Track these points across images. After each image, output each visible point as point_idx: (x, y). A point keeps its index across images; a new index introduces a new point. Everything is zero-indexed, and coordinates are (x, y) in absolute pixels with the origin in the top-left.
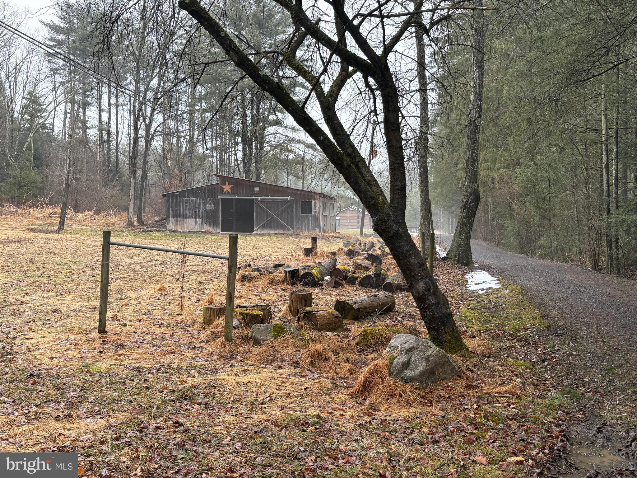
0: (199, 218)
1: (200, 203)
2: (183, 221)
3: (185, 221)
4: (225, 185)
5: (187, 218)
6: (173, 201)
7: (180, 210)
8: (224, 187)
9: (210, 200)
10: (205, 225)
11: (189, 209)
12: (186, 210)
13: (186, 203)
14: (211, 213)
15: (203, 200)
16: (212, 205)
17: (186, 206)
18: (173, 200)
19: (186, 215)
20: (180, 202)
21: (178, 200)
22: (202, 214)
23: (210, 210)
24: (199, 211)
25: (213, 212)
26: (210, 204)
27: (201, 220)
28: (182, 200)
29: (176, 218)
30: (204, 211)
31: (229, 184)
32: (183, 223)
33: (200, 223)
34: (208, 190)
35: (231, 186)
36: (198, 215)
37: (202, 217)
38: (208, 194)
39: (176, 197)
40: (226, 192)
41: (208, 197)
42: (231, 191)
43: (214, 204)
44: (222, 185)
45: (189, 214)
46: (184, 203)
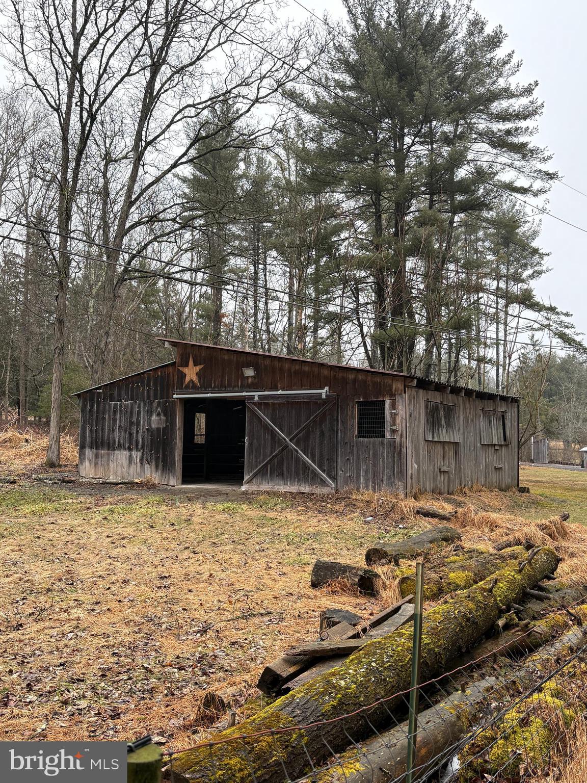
0: (137, 450)
1: (139, 413)
2: (109, 455)
3: (112, 457)
4: (187, 366)
5: (114, 449)
6: (91, 411)
7: (103, 429)
8: (185, 370)
9: (159, 403)
10: (147, 467)
11: (120, 427)
12: (113, 431)
13: (115, 412)
14: (158, 436)
15: (145, 405)
16: (163, 417)
17: (115, 420)
18: (92, 407)
19: (114, 442)
20: (104, 413)
21: (101, 408)
22: (143, 439)
23: (158, 429)
24: (137, 432)
25: (164, 434)
26: (159, 415)
27: (139, 454)
28: (107, 407)
29: (97, 449)
30: (146, 433)
31: (195, 364)
32: (108, 460)
33: (138, 460)
34: (156, 379)
35: (198, 368)
36: (134, 443)
37: (143, 447)
38: (156, 390)
39: (98, 400)
40: (189, 383)
41: (155, 398)
42: (199, 381)
43: (165, 415)
44: (182, 366)
45: (119, 439)
46: (112, 414)
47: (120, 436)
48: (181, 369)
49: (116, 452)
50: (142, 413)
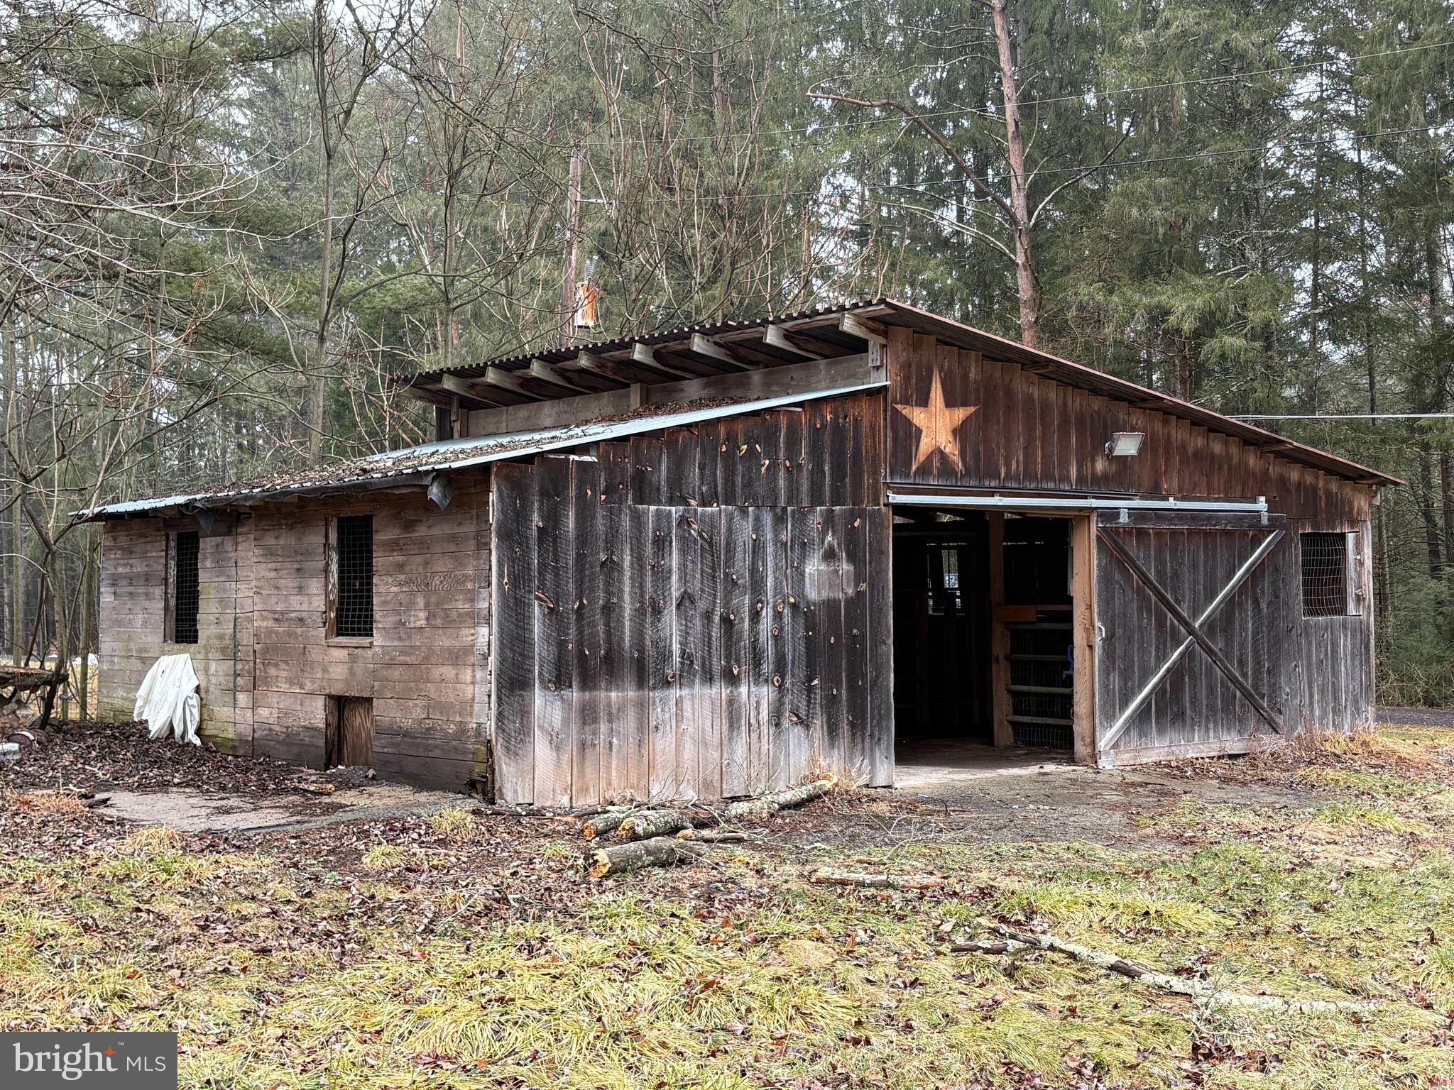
0: (758, 678)
1: (757, 548)
2: (642, 707)
3: (656, 715)
4: (924, 402)
5: (667, 684)
6: (550, 534)
7: (609, 610)
8: (918, 416)
9: (829, 519)
10: (795, 734)
11: (686, 599)
12: (657, 612)
13: (661, 544)
14: (834, 629)
15: (779, 520)
16: (845, 567)
17: (661, 575)
18: (553, 518)
19: (665, 656)
20: (612, 543)
21: (600, 524)
22: (778, 639)
23: (831, 605)
24: (755, 616)
25: (854, 620)
26: (830, 556)
27: (766, 694)
28: (626, 522)
29: (584, 687)
30: (787, 619)
31: (950, 403)
32: (642, 726)
33: (764, 715)
34: (816, 434)
35: (961, 414)
36: (746, 655)
37: (780, 668)
38: (817, 472)
39: (581, 496)
40: (929, 458)
41: (816, 499)
42: (963, 454)
43: (852, 558)
44: (907, 401)
45: (684, 644)
46: (649, 550)
47: (685, 635)
48: (906, 411)
49: (675, 693)
50: (770, 549)
